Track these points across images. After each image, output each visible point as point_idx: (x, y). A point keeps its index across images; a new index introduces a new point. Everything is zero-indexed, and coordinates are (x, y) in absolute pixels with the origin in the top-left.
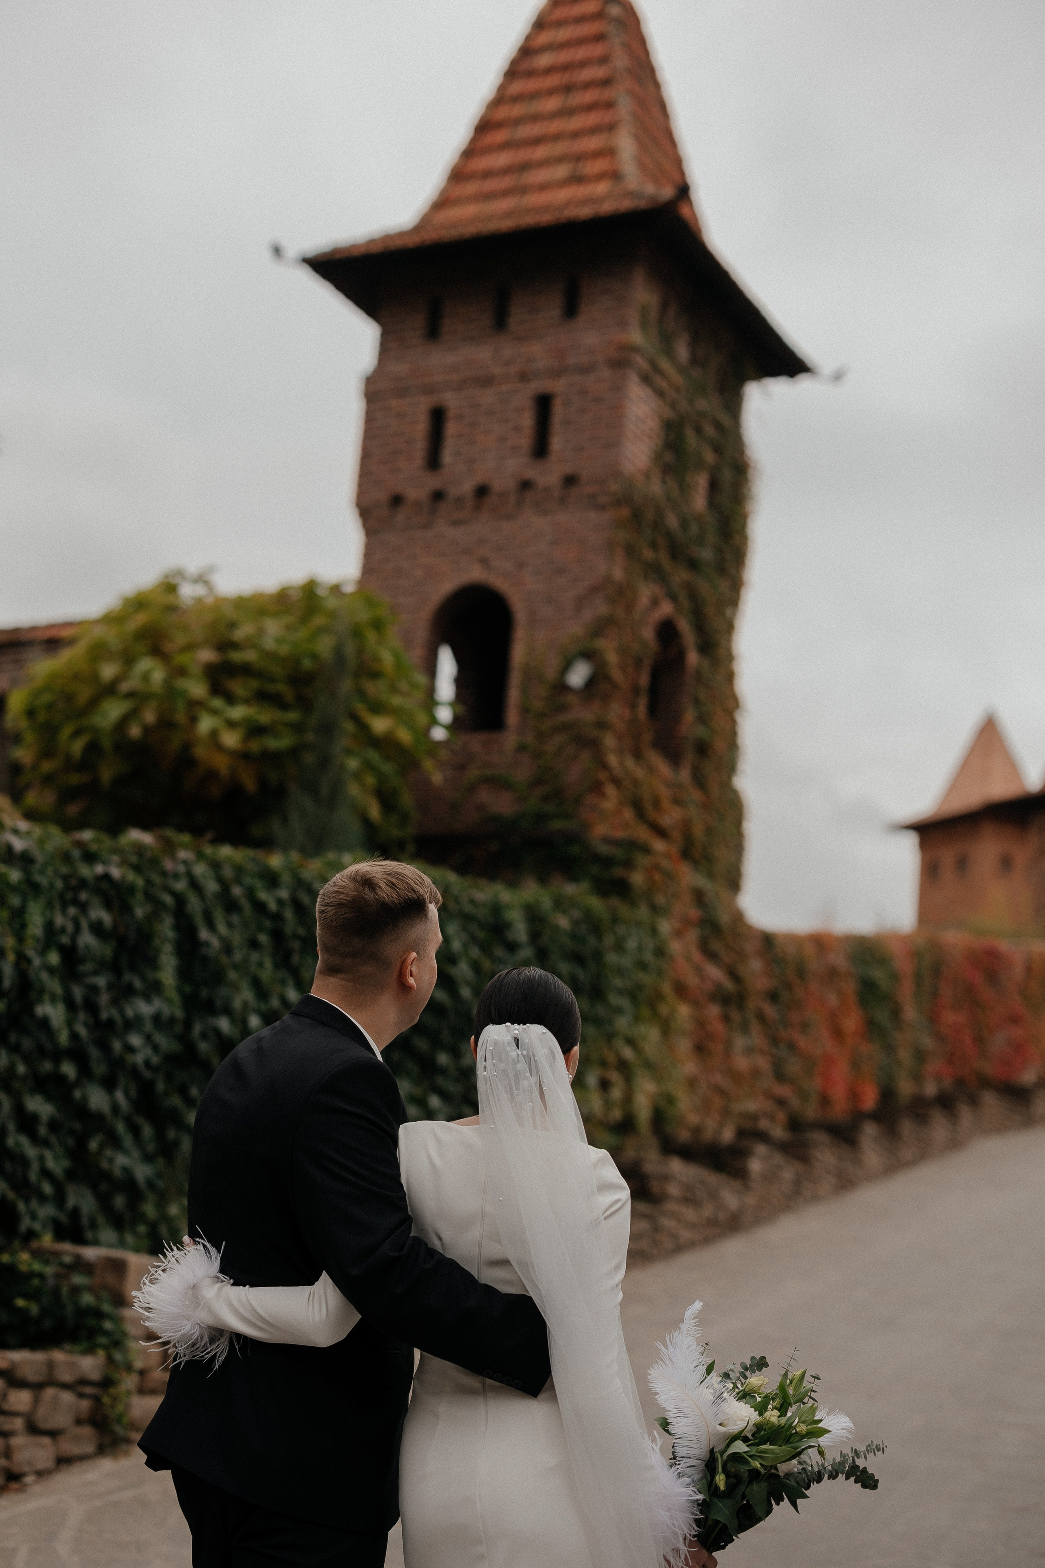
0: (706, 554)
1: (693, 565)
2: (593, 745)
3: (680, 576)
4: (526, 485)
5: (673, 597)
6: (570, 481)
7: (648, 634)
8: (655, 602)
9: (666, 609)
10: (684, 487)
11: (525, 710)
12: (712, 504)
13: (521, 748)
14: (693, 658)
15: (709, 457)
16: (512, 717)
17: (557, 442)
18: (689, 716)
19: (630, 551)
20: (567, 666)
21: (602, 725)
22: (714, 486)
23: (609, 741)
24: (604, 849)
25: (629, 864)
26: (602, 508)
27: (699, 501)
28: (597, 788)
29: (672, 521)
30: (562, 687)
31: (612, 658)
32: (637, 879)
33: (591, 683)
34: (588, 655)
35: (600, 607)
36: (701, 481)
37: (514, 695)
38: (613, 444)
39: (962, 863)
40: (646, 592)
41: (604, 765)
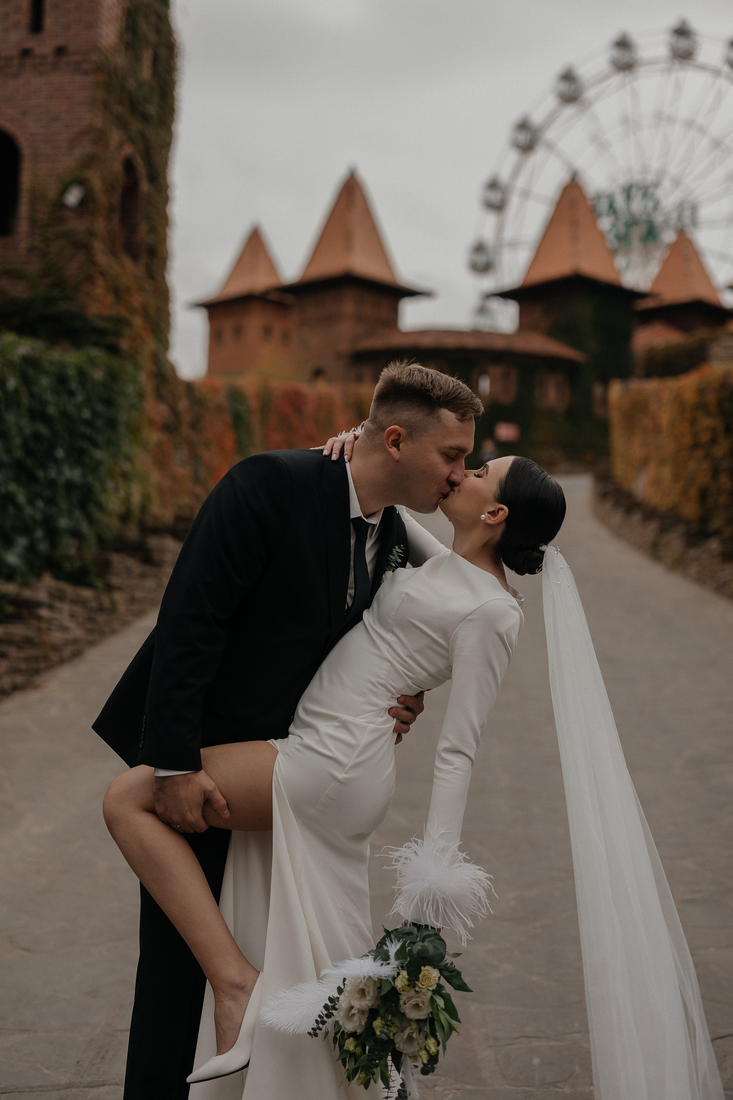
0: (152, 109)
1: (145, 118)
2: (86, 248)
3: (136, 125)
4: (26, 53)
5: (131, 140)
6: (60, 51)
7: (117, 167)
8: (121, 145)
9: (128, 150)
10: (137, 59)
11: (33, 222)
12: (155, 73)
13: (31, 249)
14: (145, 186)
15: (152, 37)
16: (23, 226)
17: (49, 21)
18: (143, 227)
19: (106, 106)
20: (64, 190)
21: (91, 234)
22: (156, 60)
23: (98, 246)
24: (101, 324)
25: (118, 334)
26: (86, 73)
27: (146, 72)
28: (90, 279)
29: (131, 84)
30: (60, 205)
31: (97, 183)
32: (124, 344)
33: (83, 202)
34: (81, 182)
35: (85, 147)
36: (147, 56)
37: (24, 209)
38: (93, 25)
39: (238, 331)
40: (115, 136)
41: (94, 263)
